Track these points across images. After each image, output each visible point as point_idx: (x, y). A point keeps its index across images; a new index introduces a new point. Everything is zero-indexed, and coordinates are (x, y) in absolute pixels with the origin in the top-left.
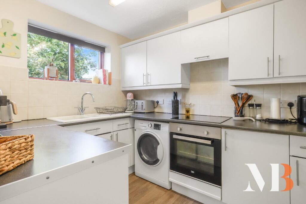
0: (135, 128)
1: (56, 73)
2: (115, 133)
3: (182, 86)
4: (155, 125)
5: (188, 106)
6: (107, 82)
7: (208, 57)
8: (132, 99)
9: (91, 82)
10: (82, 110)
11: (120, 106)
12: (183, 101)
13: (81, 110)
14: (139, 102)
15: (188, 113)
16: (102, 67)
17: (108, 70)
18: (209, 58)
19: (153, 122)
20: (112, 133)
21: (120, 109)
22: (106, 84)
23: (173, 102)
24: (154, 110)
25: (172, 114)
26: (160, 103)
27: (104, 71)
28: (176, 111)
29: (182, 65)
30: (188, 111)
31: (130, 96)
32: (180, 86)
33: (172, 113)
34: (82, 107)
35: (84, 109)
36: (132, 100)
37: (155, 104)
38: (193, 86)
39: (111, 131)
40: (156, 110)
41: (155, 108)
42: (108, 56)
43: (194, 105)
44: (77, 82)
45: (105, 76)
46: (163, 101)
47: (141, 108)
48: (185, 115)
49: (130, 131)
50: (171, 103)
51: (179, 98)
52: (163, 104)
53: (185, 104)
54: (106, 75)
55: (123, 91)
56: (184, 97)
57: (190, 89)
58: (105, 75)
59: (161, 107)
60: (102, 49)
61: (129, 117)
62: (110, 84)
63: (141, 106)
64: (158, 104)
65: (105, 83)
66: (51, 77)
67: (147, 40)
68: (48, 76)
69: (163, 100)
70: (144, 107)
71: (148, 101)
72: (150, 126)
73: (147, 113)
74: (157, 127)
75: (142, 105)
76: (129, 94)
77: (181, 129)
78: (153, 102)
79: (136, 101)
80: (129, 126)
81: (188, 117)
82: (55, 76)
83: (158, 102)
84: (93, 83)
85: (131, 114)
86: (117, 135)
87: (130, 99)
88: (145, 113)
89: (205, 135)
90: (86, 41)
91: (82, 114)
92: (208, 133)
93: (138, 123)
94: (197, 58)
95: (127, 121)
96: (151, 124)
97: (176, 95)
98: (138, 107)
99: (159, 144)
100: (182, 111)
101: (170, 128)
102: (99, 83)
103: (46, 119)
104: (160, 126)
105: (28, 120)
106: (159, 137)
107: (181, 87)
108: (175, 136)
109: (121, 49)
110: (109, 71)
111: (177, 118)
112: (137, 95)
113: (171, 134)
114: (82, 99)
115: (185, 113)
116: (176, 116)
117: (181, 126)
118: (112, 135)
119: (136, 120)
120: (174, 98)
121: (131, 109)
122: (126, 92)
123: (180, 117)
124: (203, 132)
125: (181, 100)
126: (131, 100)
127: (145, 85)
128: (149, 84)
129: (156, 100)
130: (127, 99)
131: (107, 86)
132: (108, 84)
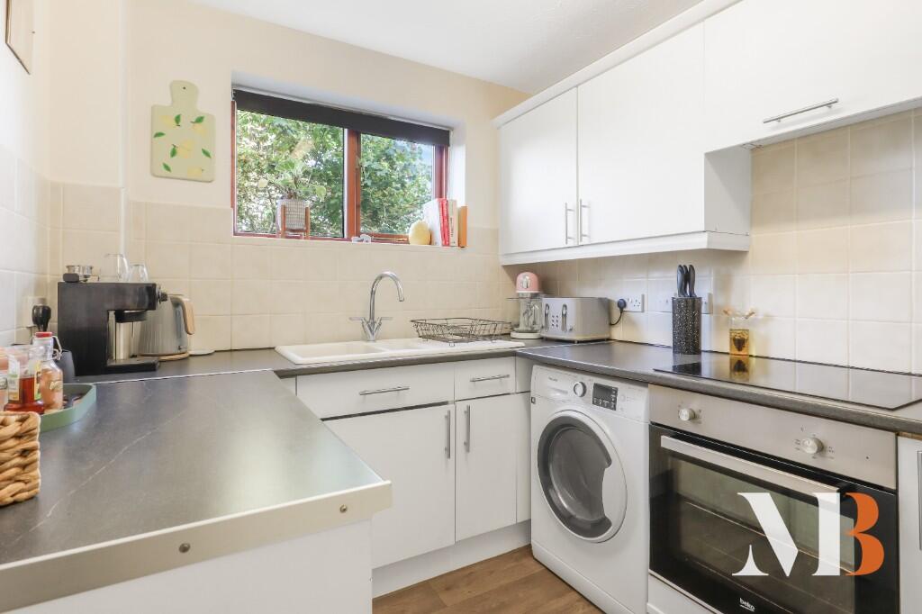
0: (532, 395)
1: (304, 218)
2: (462, 407)
3: (709, 243)
4: (597, 386)
5: (739, 323)
6: (454, 239)
7: (829, 105)
8: (532, 294)
9: (407, 242)
10: (371, 326)
11: (497, 317)
12: (719, 301)
13: (369, 326)
14: (555, 304)
15: (740, 349)
16: (441, 192)
17: (455, 202)
18: (838, 111)
19: (592, 378)
20: (450, 407)
21: (488, 327)
22: (448, 245)
23: (676, 304)
24: (610, 332)
25: (672, 350)
26: (629, 307)
27: (444, 208)
28: (687, 337)
29: (707, 155)
30: (740, 343)
31: (527, 282)
32: (701, 242)
33: (672, 345)
34: (372, 317)
35: (376, 325)
36: (534, 296)
37: (611, 311)
38: (761, 241)
39: (450, 399)
40: (618, 333)
41: (611, 325)
42: (458, 158)
43: (768, 317)
44: (362, 241)
45: (446, 220)
46: (640, 300)
47: (560, 324)
48: (727, 358)
49: (517, 402)
50: (669, 307)
51: (703, 289)
52: (643, 311)
53: (726, 312)
54: (450, 216)
55: (506, 267)
56: (724, 285)
57: (750, 256)
58: (445, 218)
59: (633, 323)
60: (440, 138)
61: (512, 354)
62: (461, 244)
63: (560, 319)
64: (622, 311)
65: (446, 243)
66: (293, 231)
67: (577, 86)
68: (285, 229)
69: (643, 296)
70: (570, 323)
71: (585, 302)
72: (580, 390)
73: (579, 342)
74: (605, 397)
75: (564, 316)
76: (524, 277)
77: (694, 417)
78: (606, 304)
79: (546, 300)
80: (512, 384)
81: (740, 367)
82: (301, 227)
83: (622, 305)
84: (413, 243)
85: (521, 344)
86: (468, 412)
87: (528, 292)
88: (572, 342)
89: (805, 454)
90: (393, 118)
91: (372, 338)
92: (821, 448)
93: (541, 376)
94: (778, 119)
95: (506, 367)
96: (582, 383)
97: (687, 277)
98: (550, 323)
99: (609, 462)
100: (713, 339)
101: (651, 408)
102: (430, 243)
103: (273, 348)
104: (616, 394)
105: (231, 350)
106: (608, 431)
107: (704, 246)
108: (667, 442)
109: (499, 128)
110: (461, 203)
111: (695, 369)
112: (549, 279)
113: (656, 430)
114: (373, 293)
115: (727, 349)
116: (689, 359)
117: (697, 402)
118: (449, 412)
119: (535, 367)
120: (682, 290)
121: (529, 329)
122: (514, 270)
123: (707, 362)
124: (798, 442)
125: (710, 295)
126: (528, 296)
127: (571, 243)
128: (585, 241)
129: (615, 295)
130: (518, 292)
131: (454, 249)
132: (457, 244)
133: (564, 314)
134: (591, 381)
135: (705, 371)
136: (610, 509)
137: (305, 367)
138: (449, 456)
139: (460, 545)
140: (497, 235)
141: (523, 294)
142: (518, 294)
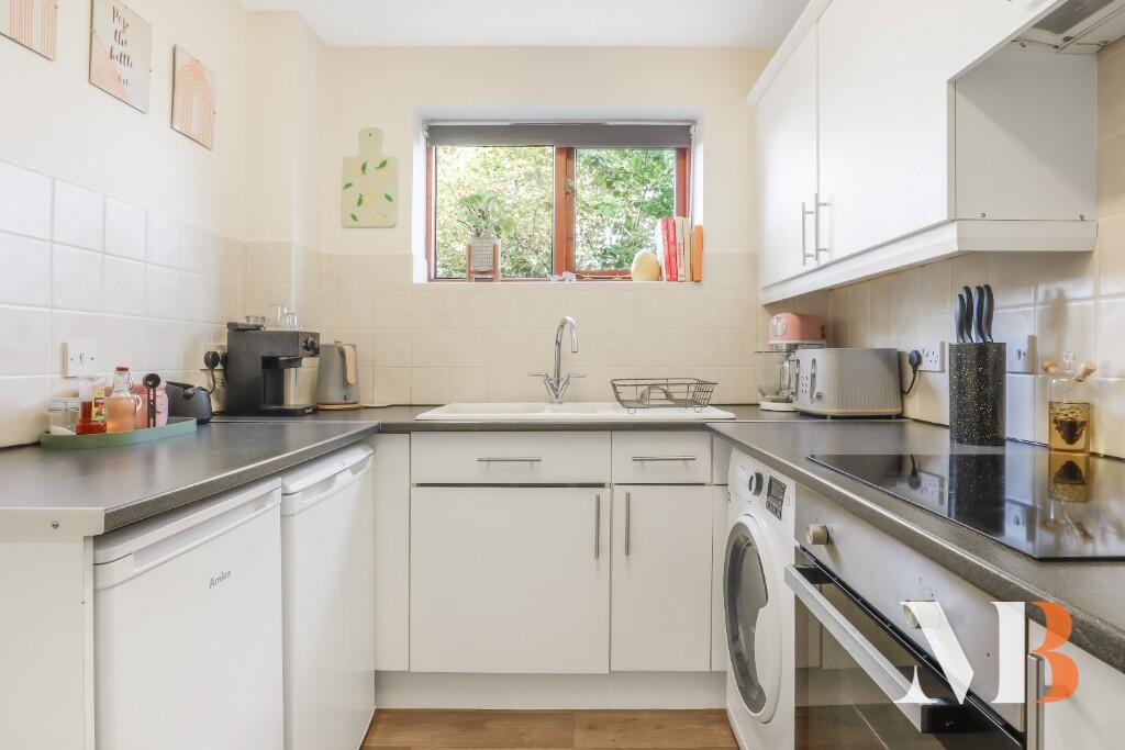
0: (729, 489)
1: (492, 256)
2: (621, 493)
6: (683, 271)
8: (789, 345)
9: (630, 279)
10: (556, 385)
22: (676, 280)
24: (902, 404)
25: (949, 437)
26: (925, 364)
31: (782, 326)
34: (558, 373)
36: (792, 348)
37: (901, 371)
39: (606, 480)
40: (913, 407)
41: (903, 392)
44: (562, 281)
46: (937, 352)
47: (809, 389)
52: (943, 371)
54: (679, 242)
55: (768, 307)
56: (1054, 317)
58: (671, 244)
59: (930, 391)
60: (680, 137)
62: (696, 279)
63: (809, 382)
64: (915, 372)
65: (674, 277)
66: (480, 273)
68: (470, 272)
70: (819, 387)
73: (833, 417)
75: (814, 376)
76: (780, 319)
77: (828, 540)
79: (800, 354)
82: (489, 269)
83: (916, 360)
84: (637, 279)
86: (628, 505)
87: (783, 343)
88: (823, 417)
91: (554, 400)
93: (737, 464)
98: (800, 388)
99: (766, 601)
102: (659, 279)
107: (955, 248)
109: (754, 108)
114: (558, 344)
118: (601, 498)
119: (734, 449)
122: (774, 308)
126: (784, 348)
128: (824, 258)
129: (906, 345)
130: (771, 342)
131: (683, 288)
132: (688, 277)
133: (813, 373)
134: (767, 474)
138: (597, 556)
139: (614, 676)
140: (754, 262)
141: (777, 345)
142: (772, 345)
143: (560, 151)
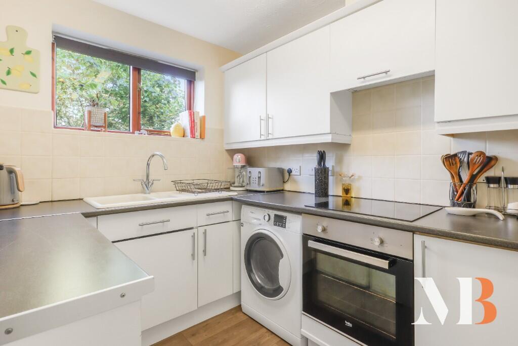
0: (242, 221)
1: (103, 119)
2: (201, 230)
3: (332, 139)
4: (276, 216)
5: (346, 181)
6: (197, 134)
7: (386, 72)
8: (242, 166)
9: (170, 136)
11: (222, 179)
12: (337, 169)
13: (146, 185)
14: (255, 171)
15: (347, 194)
16: (190, 107)
17: (199, 112)
18: (390, 76)
19: (273, 211)
20: (195, 230)
21: (217, 184)
22: (194, 138)
23: (317, 171)
24: (283, 187)
25: (314, 195)
26: (293, 173)
27: (192, 115)
28: (322, 189)
29: (332, 94)
30: (347, 191)
31: (239, 159)
32: (328, 139)
33: (314, 193)
34: (148, 179)
35: (150, 184)
36: (243, 167)
37: (284, 175)
38: (356, 139)
39: (194, 226)
40: (288, 187)
41: (284, 182)
42: (200, 88)
43: (360, 178)
44: (142, 134)
45: (193, 123)
46: (299, 169)
47: (257, 182)
48: (341, 199)
49: (233, 226)
50: (313, 173)
51: (330, 163)
52: (300, 175)
53: (340, 175)
54: (196, 121)
55: (227, 151)
56: (339, 161)
57: (352, 147)
58: (192, 122)
59: (295, 181)
60: (190, 76)
61: (231, 199)
62: (202, 137)
63: (257, 179)
64: (289, 175)
65: (193, 136)
66: (96, 127)
67: (266, 52)
68: (90, 126)
69: (300, 167)
70: (262, 181)
71: (270, 170)
72: (267, 218)
73: (267, 192)
74: (280, 221)
75: (259, 178)
76: (238, 156)
77: (324, 230)
78: (281, 171)
79: (249, 169)
80: (230, 216)
81: (347, 203)
82: (101, 125)
83: (290, 171)
84: (173, 136)
85: (236, 193)
86: (205, 233)
87: (240, 165)
88: (264, 192)
89: (375, 246)
90: (161, 62)
91: (147, 191)
92: (382, 242)
93: (246, 211)
94: (364, 78)
95: (227, 207)
96: (269, 215)
97: (322, 157)
98: (252, 182)
99: (282, 256)
100: (335, 189)
101: (304, 226)
102: (184, 136)
103: (82, 199)
104: (286, 220)
105: (52, 201)
106: (282, 240)
107: (330, 141)
108: (312, 244)
109: (224, 72)
110: (202, 114)
111: (325, 205)
112: (251, 157)
113: (306, 238)
114: (148, 165)
115: (341, 194)
116: (323, 200)
117: (326, 222)
118: (194, 234)
119: (243, 206)
120: (319, 163)
121: (240, 185)
122: (232, 152)
123: (331, 200)
124: (372, 240)
125: (333, 166)
126: (240, 166)
127: (263, 138)
128: (270, 137)
129: (286, 166)
130: (234, 164)
131: (197, 141)
132: (199, 137)
133: (259, 176)
134: (273, 213)
135: (331, 206)
136: (283, 281)
137: (104, 210)
139: (201, 309)
140: (223, 132)
141: (237, 166)
142: (234, 166)
143: (135, 69)
